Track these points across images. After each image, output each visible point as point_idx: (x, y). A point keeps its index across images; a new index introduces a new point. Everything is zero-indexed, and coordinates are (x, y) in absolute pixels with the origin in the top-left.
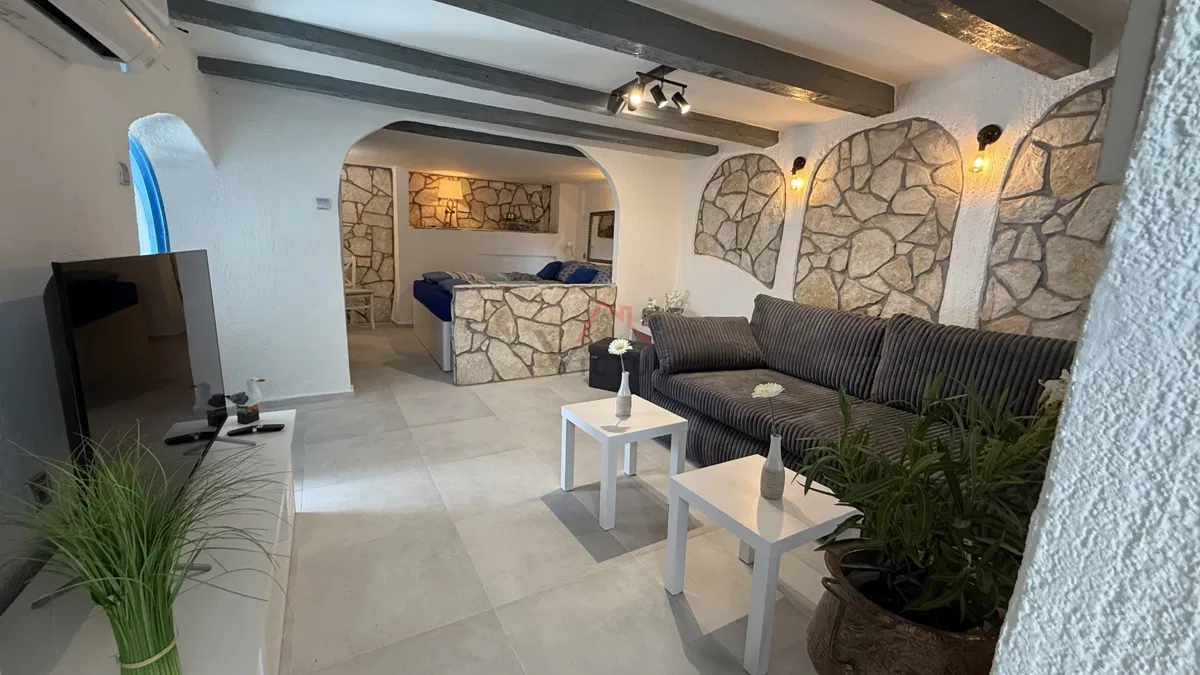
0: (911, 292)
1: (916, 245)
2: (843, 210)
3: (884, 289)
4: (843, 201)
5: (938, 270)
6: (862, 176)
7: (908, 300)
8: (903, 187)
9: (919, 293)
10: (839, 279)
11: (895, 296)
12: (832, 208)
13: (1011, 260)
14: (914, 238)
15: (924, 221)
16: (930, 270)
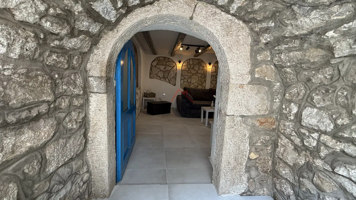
0: (201, 85)
1: (202, 78)
2: (189, 71)
3: (198, 85)
4: (189, 70)
5: (205, 82)
6: (192, 66)
7: (201, 86)
8: (199, 69)
9: (203, 85)
10: (189, 84)
11: (199, 86)
12: (187, 71)
13: (213, 80)
14: (201, 77)
15: (202, 75)
16: (204, 82)
